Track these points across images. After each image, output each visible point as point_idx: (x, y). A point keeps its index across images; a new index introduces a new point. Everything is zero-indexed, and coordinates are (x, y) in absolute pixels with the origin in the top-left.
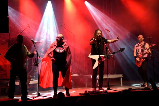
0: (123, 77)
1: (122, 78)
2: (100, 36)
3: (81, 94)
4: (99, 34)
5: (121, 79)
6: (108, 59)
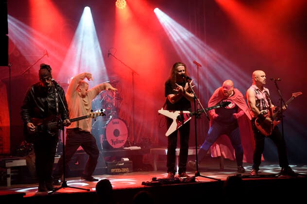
2: (182, 74)
3: (145, 185)
4: (181, 71)
6: (198, 118)
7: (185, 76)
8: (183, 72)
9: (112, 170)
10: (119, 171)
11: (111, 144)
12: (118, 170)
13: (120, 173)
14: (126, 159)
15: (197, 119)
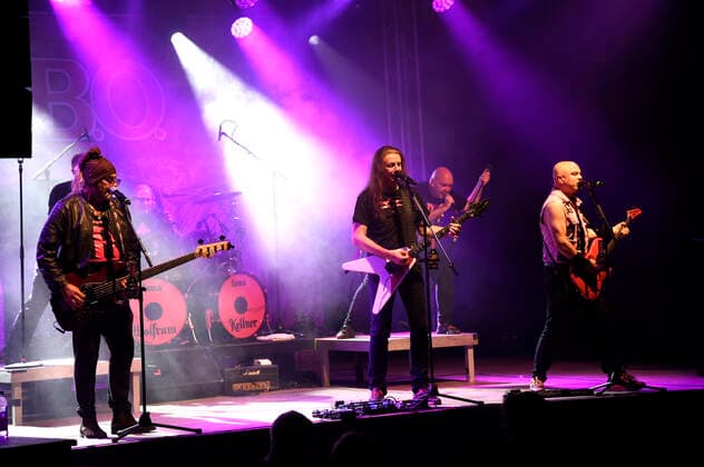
0: (476, 342)
1: (474, 347)
2: (396, 172)
3: (321, 417)
4: (393, 165)
5: (471, 352)
6: (431, 268)
7: (402, 177)
8: (399, 168)
9: (235, 385)
10: (249, 389)
11: (230, 331)
12: (247, 386)
13: (252, 391)
14: (266, 362)
15: (430, 271)
